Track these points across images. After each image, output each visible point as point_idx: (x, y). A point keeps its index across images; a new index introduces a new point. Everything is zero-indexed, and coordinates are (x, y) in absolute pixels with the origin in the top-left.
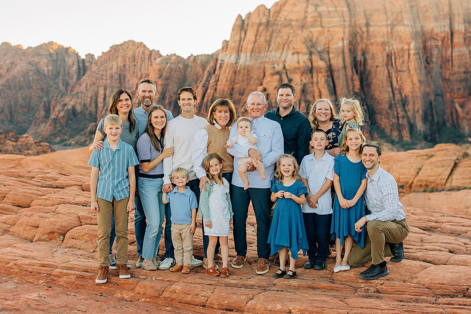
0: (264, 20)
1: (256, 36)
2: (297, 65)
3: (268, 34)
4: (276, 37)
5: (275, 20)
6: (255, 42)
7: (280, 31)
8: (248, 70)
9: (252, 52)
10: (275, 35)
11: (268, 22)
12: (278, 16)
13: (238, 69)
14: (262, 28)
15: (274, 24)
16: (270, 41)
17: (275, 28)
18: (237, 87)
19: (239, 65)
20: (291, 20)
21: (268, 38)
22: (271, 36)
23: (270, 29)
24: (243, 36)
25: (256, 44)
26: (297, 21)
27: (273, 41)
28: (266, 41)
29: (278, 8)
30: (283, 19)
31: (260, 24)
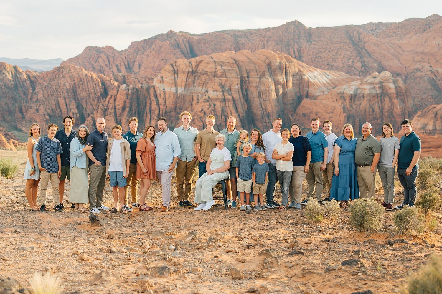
0: (190, 70)
1: (187, 78)
2: (217, 97)
3: (193, 77)
4: (197, 79)
5: (196, 70)
6: (186, 81)
7: (200, 76)
8: (183, 96)
9: (185, 87)
10: (196, 78)
11: (193, 70)
12: (197, 68)
13: (178, 96)
14: (189, 74)
15: (196, 72)
16: (194, 81)
17: (196, 74)
18: (178, 105)
19: (178, 94)
20: (207, 71)
21: (193, 79)
22: (194, 78)
23: (194, 75)
24: (176, 77)
25: (187, 83)
26: (211, 72)
27: (196, 81)
28: (192, 81)
29: (197, 63)
30: (201, 70)
31: (189, 72)
